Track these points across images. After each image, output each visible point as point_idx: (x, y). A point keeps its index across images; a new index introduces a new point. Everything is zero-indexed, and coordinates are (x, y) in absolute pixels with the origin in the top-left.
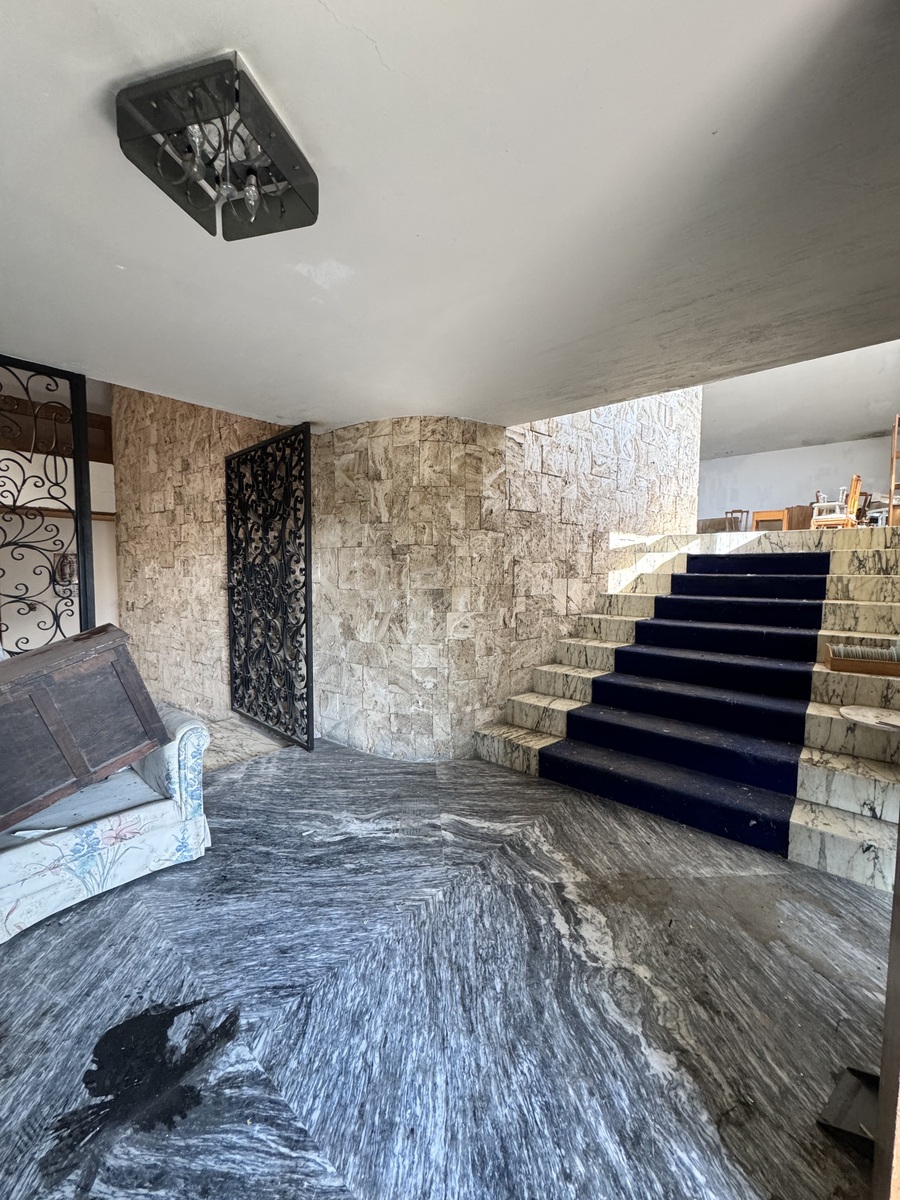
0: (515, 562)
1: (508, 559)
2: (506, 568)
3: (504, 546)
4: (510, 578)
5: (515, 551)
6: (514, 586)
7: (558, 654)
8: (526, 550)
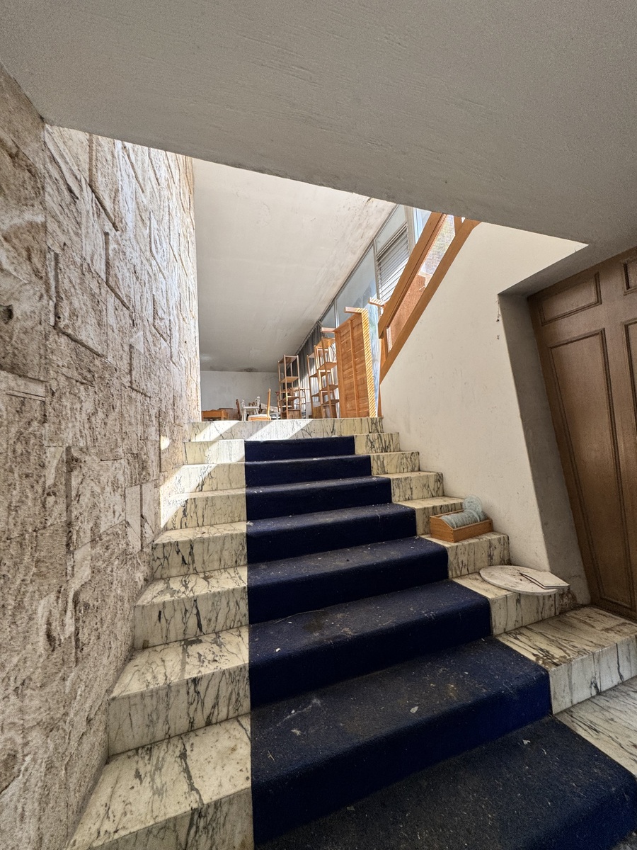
0: (71, 463)
1: (54, 456)
2: (50, 482)
3: (44, 420)
4: (62, 506)
5: (68, 436)
6: (69, 524)
7: (138, 632)
8: (86, 432)
